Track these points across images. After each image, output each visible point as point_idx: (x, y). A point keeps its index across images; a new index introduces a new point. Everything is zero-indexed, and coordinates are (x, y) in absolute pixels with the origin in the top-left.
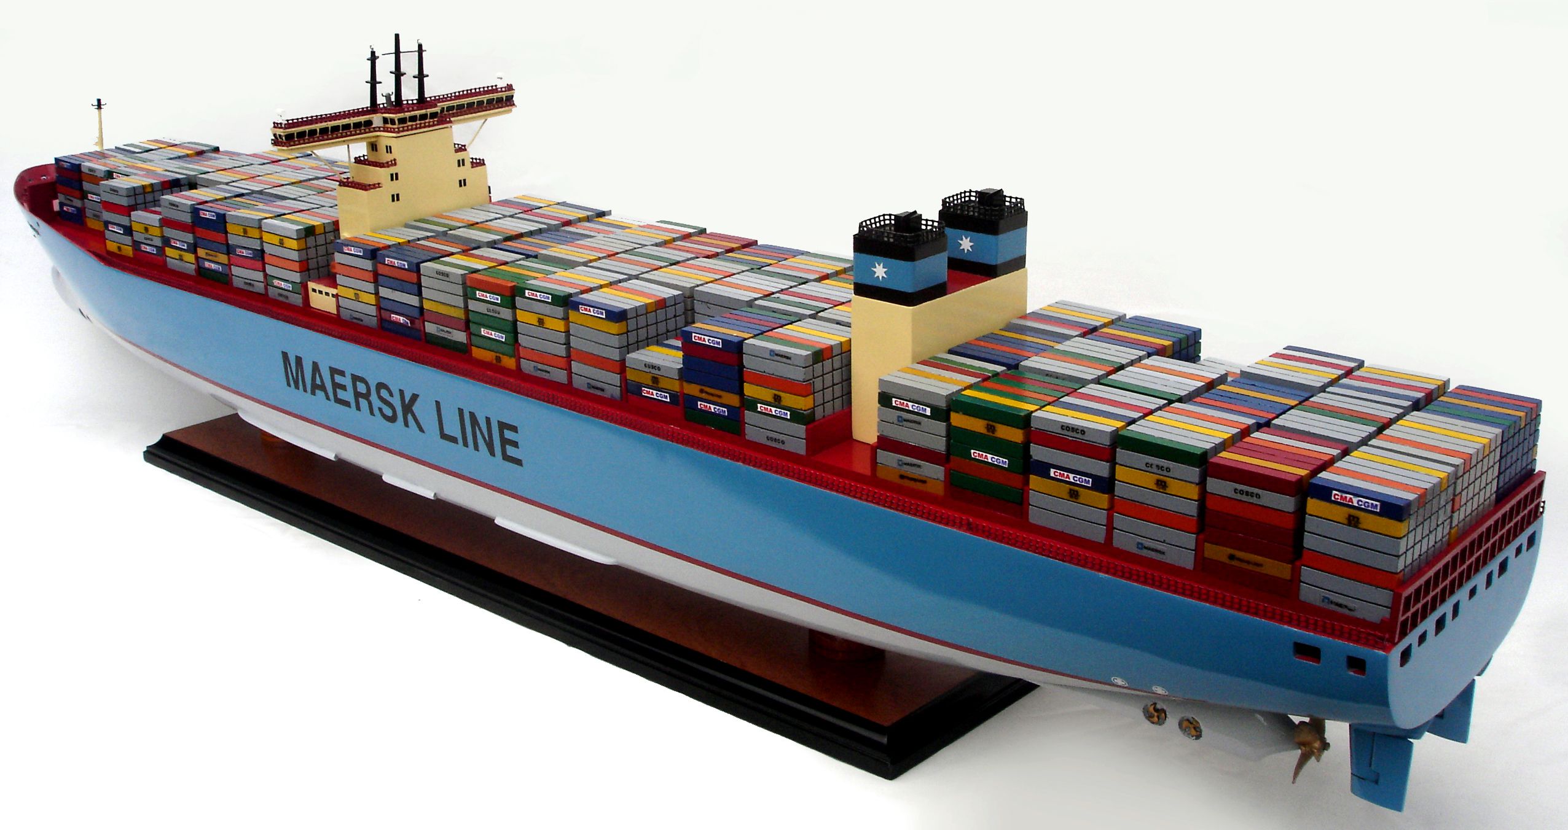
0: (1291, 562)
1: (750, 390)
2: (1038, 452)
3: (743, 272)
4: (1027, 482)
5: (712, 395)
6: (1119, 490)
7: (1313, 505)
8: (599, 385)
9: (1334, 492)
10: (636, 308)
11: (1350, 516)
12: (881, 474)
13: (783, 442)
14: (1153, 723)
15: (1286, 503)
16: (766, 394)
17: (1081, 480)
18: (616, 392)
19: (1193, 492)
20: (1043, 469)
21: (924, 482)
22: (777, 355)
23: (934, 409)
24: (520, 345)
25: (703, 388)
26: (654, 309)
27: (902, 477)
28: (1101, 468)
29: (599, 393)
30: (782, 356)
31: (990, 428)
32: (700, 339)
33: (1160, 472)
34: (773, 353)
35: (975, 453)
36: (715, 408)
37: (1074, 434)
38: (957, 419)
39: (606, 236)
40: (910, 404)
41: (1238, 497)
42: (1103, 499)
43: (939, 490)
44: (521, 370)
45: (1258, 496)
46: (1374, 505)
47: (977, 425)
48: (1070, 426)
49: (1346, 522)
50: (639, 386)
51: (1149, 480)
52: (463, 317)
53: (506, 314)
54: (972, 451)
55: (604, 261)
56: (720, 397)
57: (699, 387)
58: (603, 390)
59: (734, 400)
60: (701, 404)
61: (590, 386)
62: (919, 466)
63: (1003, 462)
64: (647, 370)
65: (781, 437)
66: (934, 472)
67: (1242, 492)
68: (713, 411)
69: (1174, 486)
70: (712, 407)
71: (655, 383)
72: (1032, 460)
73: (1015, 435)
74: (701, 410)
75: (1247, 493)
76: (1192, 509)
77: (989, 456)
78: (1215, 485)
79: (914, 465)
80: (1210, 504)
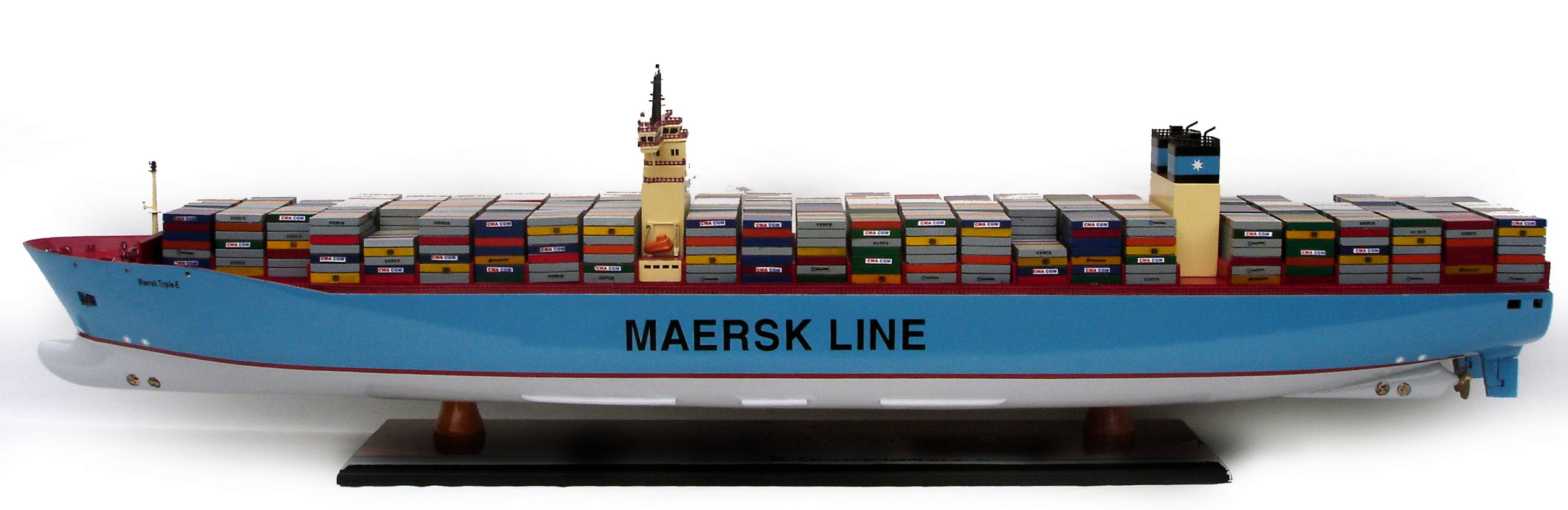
0: (1493, 264)
1: (1130, 251)
2: (1345, 241)
4: (1336, 261)
5: (1097, 261)
6: (1395, 251)
7: (1502, 231)
8: (989, 276)
9: (1513, 222)
11: (1521, 232)
12: (1234, 281)
13: (1158, 279)
14: (1381, 395)
16: (1146, 250)
17: (1372, 251)
18: (1007, 279)
19: (1438, 241)
20: (1348, 251)
21: (1266, 278)
22: (1154, 223)
23: (1274, 232)
24: (907, 263)
25: (1089, 258)
27: (1250, 279)
28: (1384, 241)
29: (989, 282)
30: (1159, 223)
31: (1314, 235)
32: (1090, 225)
33: (1420, 234)
34: (1152, 222)
35: (1303, 252)
36: (1099, 269)
37: (1369, 226)
38: (1291, 235)
40: (1257, 233)
41: (1463, 237)
42: (1385, 259)
43: (1277, 280)
44: (906, 282)
45: (1476, 233)
46: (1533, 223)
47: (1305, 235)
48: (1366, 221)
49: (1519, 236)
50: (1030, 269)
51: (1413, 241)
52: (844, 254)
53: (894, 242)
54: (1302, 251)
56: (1105, 261)
57: (1086, 258)
58: (993, 279)
59: (1117, 260)
60: (1087, 270)
61: (980, 279)
62: (1262, 270)
63: (1322, 253)
64: (1039, 256)
65: (1155, 276)
66: (1276, 270)
67: (1465, 234)
68: (1097, 272)
69: (1428, 241)
70: (1097, 269)
71: (1046, 263)
72: (1341, 247)
73: (1330, 235)
74: (1087, 274)
75: (1470, 233)
76: (1437, 250)
77: (1313, 251)
78: (1451, 234)
79: (1259, 270)
80: (1448, 244)
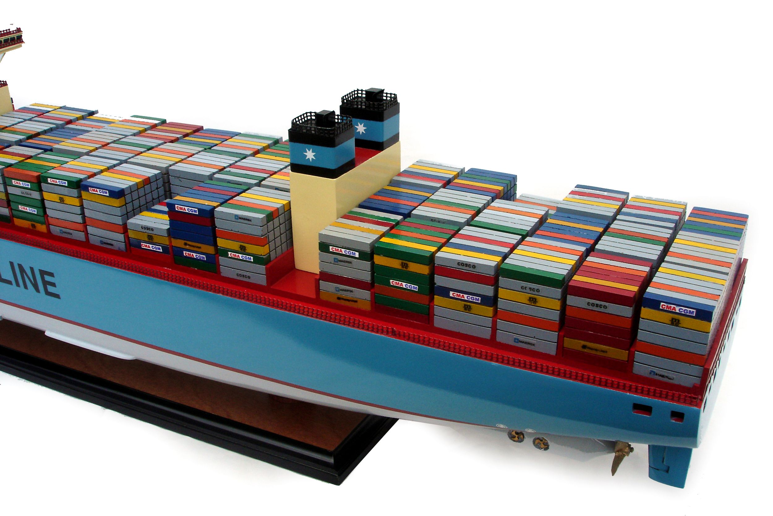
0: (628, 350)
1: (221, 243)
2: (440, 281)
3: (200, 152)
4: (432, 300)
5: (193, 246)
6: (501, 304)
7: (645, 312)
8: (109, 241)
9: (662, 303)
10: (130, 187)
11: (673, 319)
12: (323, 297)
13: (249, 277)
14: (514, 441)
15: (627, 311)
16: (235, 245)
17: (472, 298)
18: (122, 246)
19: (557, 305)
20: (444, 292)
21: (356, 301)
22: (240, 218)
23: (361, 253)
24: (48, 216)
25: (186, 242)
26: (143, 186)
27: (339, 298)
28: (488, 290)
29: (110, 247)
30: (244, 219)
31: (404, 265)
32: (182, 209)
33: (532, 292)
34: (238, 217)
35: (393, 282)
36: (196, 255)
37: (467, 268)
38: (379, 260)
39: (98, 130)
40: (343, 250)
41: (590, 308)
42: (490, 311)
43: (367, 307)
44: (50, 232)
45: (605, 307)
46: (692, 311)
47: (395, 264)
48: (464, 262)
49: (670, 323)
50: (139, 241)
51: (523, 297)
52: (4, 198)
53: (36, 195)
54: (391, 281)
55: (100, 150)
56: (200, 248)
57: (183, 242)
58: (112, 245)
59: (210, 250)
60: (185, 253)
61: (102, 242)
62: (351, 291)
63: (414, 287)
64: (143, 230)
65: (248, 274)
66: (364, 295)
67: (593, 305)
68: (195, 257)
69: (542, 301)
70: (194, 254)
71: (150, 239)
72: (435, 286)
73: (424, 270)
74: (186, 257)
75: (597, 305)
76: (555, 316)
77: (404, 284)
78: (572, 300)
79: (348, 291)
80: (568, 312)
